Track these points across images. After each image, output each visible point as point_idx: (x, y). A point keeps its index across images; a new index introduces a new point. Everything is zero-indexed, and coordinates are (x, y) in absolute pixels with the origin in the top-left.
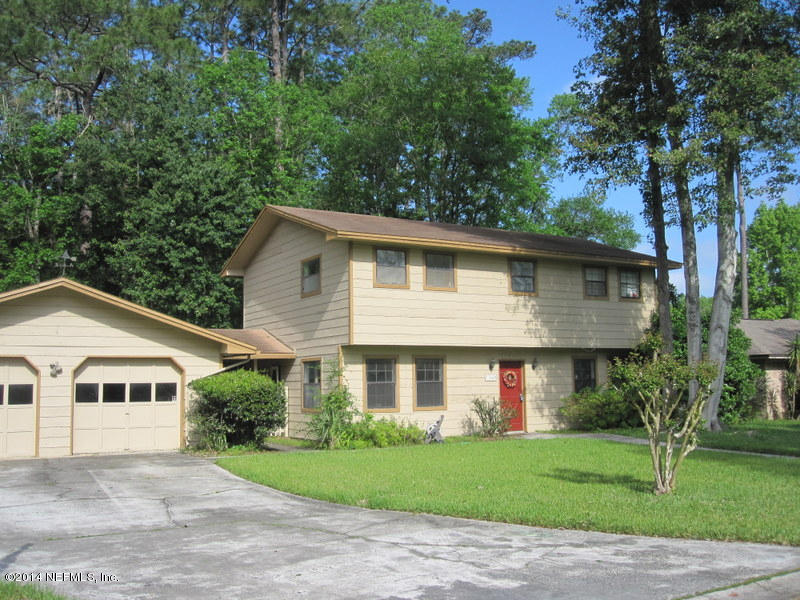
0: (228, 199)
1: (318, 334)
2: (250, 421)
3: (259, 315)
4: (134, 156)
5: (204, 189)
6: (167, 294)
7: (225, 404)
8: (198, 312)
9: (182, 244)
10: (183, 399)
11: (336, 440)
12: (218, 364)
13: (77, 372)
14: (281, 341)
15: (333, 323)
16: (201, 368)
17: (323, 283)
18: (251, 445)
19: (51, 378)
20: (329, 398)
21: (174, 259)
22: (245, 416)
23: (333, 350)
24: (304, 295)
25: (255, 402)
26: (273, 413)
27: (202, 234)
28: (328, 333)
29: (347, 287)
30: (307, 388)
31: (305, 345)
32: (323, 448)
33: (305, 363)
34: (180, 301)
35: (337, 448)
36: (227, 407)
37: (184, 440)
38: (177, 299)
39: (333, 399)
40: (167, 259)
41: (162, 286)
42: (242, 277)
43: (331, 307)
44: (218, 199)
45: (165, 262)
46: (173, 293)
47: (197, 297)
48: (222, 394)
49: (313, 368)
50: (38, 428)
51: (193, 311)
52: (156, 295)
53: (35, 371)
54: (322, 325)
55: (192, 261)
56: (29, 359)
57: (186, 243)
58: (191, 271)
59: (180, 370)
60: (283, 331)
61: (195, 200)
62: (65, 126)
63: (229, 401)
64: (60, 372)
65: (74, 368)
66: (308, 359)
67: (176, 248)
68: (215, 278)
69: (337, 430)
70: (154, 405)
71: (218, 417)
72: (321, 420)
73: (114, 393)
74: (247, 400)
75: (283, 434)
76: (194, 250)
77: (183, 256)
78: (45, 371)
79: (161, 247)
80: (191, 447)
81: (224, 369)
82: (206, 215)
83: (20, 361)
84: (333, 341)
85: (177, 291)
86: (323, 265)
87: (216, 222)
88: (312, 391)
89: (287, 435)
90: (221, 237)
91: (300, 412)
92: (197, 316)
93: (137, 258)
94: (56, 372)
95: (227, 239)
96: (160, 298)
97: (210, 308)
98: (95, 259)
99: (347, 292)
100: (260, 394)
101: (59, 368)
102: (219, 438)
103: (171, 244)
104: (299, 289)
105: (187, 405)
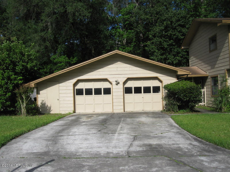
0: (182, 22)
1: (216, 66)
2: (186, 100)
3: (194, 61)
4: (151, 13)
5: (174, 20)
6: (164, 57)
7: (176, 94)
8: (174, 62)
9: (168, 40)
10: (162, 92)
11: (225, 108)
12: (175, 79)
13: (125, 83)
14: (202, 70)
15: (223, 61)
16: (168, 80)
17: (218, 45)
18: (188, 110)
19: (116, 85)
20: (221, 91)
21: (165, 45)
22: (184, 98)
23: (223, 72)
24: (211, 51)
25: (188, 93)
26: (196, 97)
27: (174, 35)
28: (220, 65)
29: (228, 45)
30: (213, 87)
31: (212, 71)
32: (219, 112)
33: (212, 78)
34: (168, 59)
35: (225, 112)
36: (177, 95)
37: (163, 108)
38: (167, 58)
39: (223, 91)
40: (163, 45)
41: (162, 55)
42: (188, 49)
43: (222, 54)
44: (179, 23)
45: (162, 46)
46: (166, 57)
47: (174, 57)
48: (174, 90)
49: (215, 79)
50: (113, 102)
51: (173, 62)
52: (160, 58)
53: (111, 83)
54: (218, 62)
55: (171, 45)
56: (109, 79)
57: (169, 39)
58: (171, 49)
59: (161, 81)
60: (204, 66)
61: (171, 24)
62: (130, 8)
63: (177, 93)
64: (119, 83)
65: (123, 82)
66: (213, 76)
67: (166, 41)
68: (180, 50)
69: (225, 104)
70: (152, 95)
71: (174, 99)
72: (218, 100)
73: (138, 90)
74: (185, 92)
75: (204, 105)
76: (172, 41)
77: (168, 44)
78: (114, 83)
79: (161, 42)
80: (166, 110)
81: (178, 80)
82: (175, 29)
83: (106, 80)
84: (223, 68)
85: (167, 56)
86: (218, 38)
87: (178, 30)
88: (215, 88)
89: (206, 105)
90: (181, 35)
91: (210, 96)
92: (174, 63)
93: (153, 46)
94: (118, 83)
95: (182, 35)
96: (162, 59)
97: (179, 60)
98: (142, 49)
99: (228, 47)
100: (190, 90)
101: (118, 82)
102: (175, 107)
103: (164, 40)
104: (208, 49)
105: (164, 94)
